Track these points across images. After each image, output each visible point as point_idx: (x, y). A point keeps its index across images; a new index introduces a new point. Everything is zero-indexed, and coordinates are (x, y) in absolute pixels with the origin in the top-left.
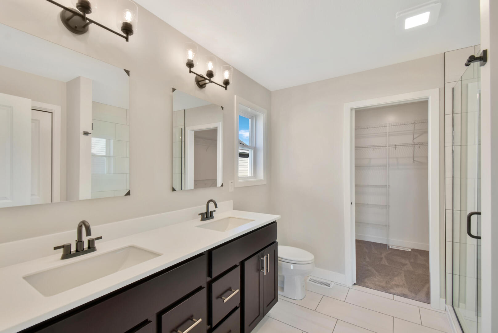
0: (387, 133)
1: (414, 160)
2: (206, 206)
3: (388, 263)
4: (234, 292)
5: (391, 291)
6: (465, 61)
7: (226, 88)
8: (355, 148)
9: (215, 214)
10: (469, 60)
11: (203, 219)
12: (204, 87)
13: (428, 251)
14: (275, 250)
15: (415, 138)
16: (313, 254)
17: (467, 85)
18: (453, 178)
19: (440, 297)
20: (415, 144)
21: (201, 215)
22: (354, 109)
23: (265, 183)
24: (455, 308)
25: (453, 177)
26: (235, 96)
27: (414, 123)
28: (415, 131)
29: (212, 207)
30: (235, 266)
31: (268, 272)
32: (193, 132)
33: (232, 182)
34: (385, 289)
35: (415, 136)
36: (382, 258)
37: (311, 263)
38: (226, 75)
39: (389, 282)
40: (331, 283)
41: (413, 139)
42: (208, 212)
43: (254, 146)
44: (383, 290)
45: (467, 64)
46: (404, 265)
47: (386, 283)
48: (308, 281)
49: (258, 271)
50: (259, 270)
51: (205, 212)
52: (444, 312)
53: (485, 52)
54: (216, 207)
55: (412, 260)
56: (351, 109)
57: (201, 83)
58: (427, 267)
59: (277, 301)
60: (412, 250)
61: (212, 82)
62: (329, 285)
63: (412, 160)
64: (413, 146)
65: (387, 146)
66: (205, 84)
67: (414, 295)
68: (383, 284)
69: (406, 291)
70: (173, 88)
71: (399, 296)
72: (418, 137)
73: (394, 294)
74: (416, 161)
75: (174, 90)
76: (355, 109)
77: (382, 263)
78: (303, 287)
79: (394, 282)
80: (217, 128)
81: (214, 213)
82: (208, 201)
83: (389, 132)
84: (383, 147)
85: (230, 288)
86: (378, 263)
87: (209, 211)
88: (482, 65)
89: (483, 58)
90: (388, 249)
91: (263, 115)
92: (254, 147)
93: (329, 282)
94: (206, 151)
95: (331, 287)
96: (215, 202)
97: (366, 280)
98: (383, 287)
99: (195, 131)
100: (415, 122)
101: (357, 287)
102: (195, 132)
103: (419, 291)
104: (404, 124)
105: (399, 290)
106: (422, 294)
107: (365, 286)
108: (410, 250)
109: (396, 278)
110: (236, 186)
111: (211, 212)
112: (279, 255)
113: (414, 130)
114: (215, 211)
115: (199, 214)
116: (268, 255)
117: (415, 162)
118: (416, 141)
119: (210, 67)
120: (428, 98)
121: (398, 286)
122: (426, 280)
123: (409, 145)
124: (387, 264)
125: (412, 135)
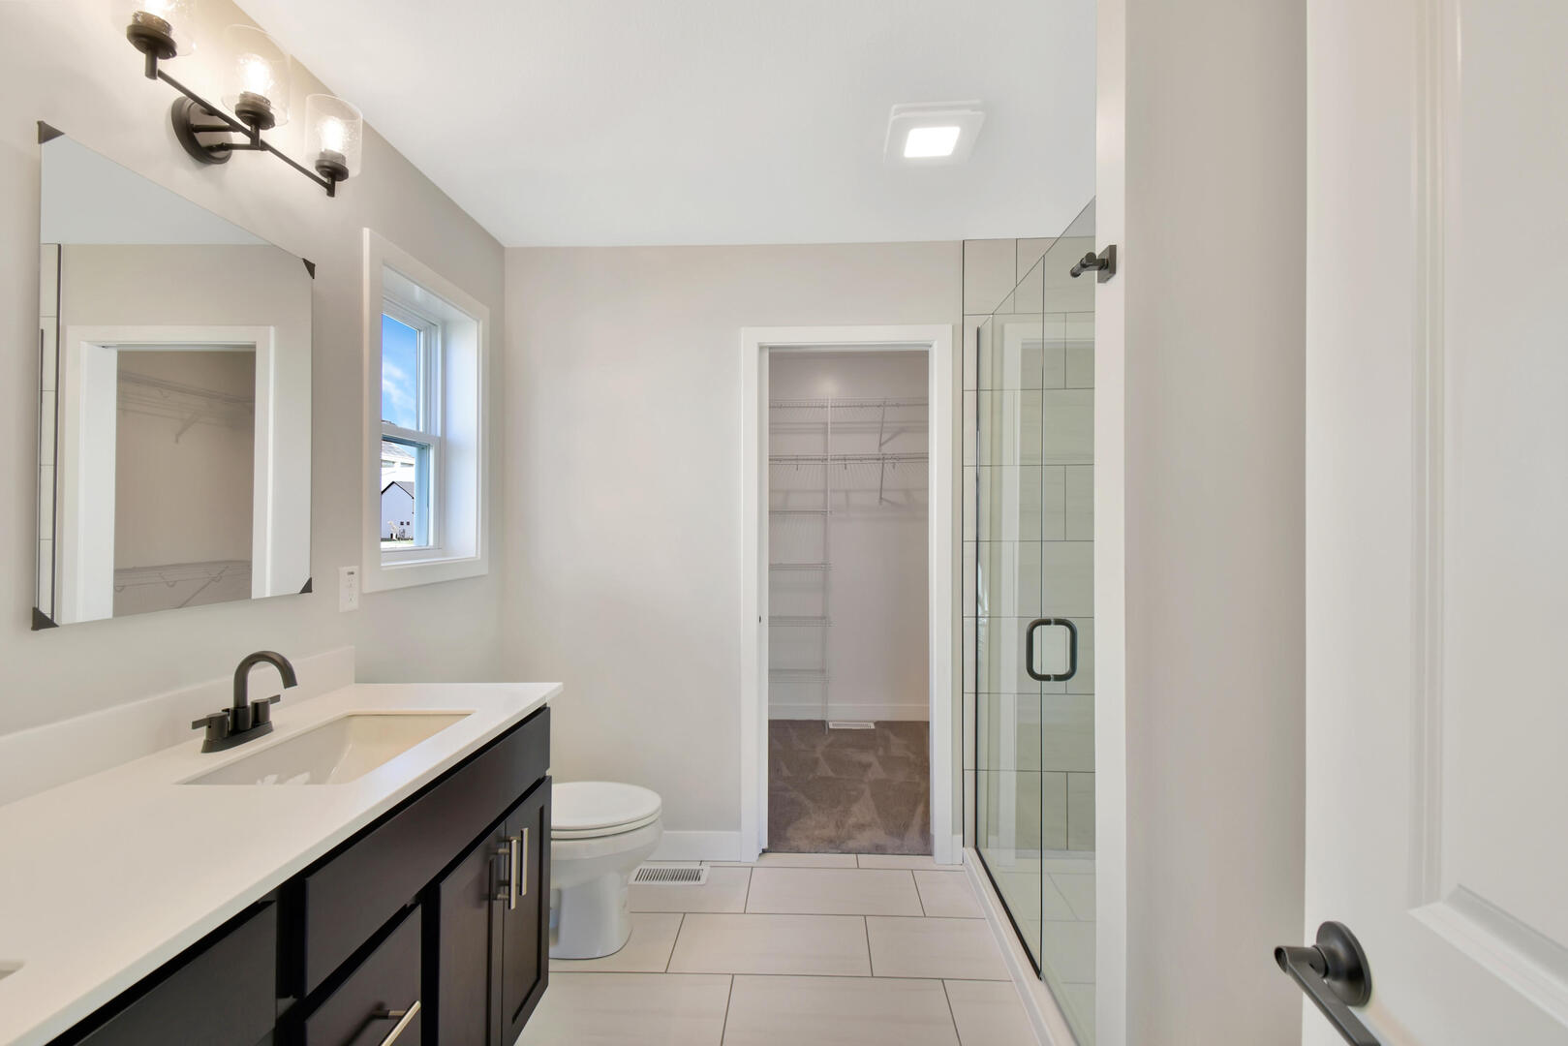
0: (827, 424)
1: (881, 498)
2: (231, 679)
3: (832, 770)
4: (401, 1018)
5: (851, 844)
6: (1075, 263)
7: (331, 191)
8: (770, 460)
9: (275, 714)
10: (1084, 261)
11: (210, 747)
12: (224, 160)
13: (928, 722)
14: (542, 810)
15: (886, 442)
16: (658, 792)
17: (1002, 327)
18: (977, 541)
19: (953, 833)
20: (886, 457)
21: (205, 728)
22: (766, 347)
23: (485, 571)
24: (983, 851)
25: (977, 538)
26: (366, 232)
27: (882, 405)
28: (885, 425)
29: (263, 683)
30: (403, 913)
31: (524, 893)
32: (112, 357)
33: (352, 573)
34: (836, 845)
35: (885, 437)
36: (816, 762)
37: (651, 823)
38: (334, 138)
39: (841, 822)
40: (700, 868)
41: (881, 445)
42: (245, 707)
43: (439, 434)
44: (832, 848)
45: (1074, 271)
46: (867, 766)
47: (837, 826)
48: (632, 881)
49: (486, 903)
50: (490, 898)
51: (227, 710)
52: (960, 868)
53: (1112, 249)
54: (289, 679)
55: (881, 752)
56: (761, 348)
57: (204, 139)
58: (922, 766)
59: (546, 985)
60: (877, 723)
61: (264, 146)
62: (695, 876)
63: (878, 497)
64: (881, 461)
65: (826, 459)
66: (229, 147)
67: (898, 842)
68: (830, 832)
69: (879, 836)
70: (40, 124)
71: (869, 853)
72: (890, 439)
73: (858, 853)
74: (887, 501)
75: (47, 133)
76: (770, 348)
77: (819, 774)
78: (625, 906)
79: (852, 821)
80: (254, 347)
81: (272, 707)
82: (246, 656)
83: (832, 423)
84: (817, 462)
85: (380, 1006)
86: (811, 776)
87: (249, 704)
88: (1102, 280)
89: (1105, 264)
90: (827, 732)
91: (475, 322)
92: (440, 438)
93: (696, 866)
94: (177, 441)
95: (703, 881)
96: (284, 660)
97: (790, 832)
98: (831, 841)
99: (121, 349)
100: (885, 403)
101: (774, 858)
102: (120, 353)
103: (906, 826)
104: (862, 406)
105: (864, 838)
106: (913, 836)
107: (791, 851)
108: (873, 727)
109: (855, 808)
110: (366, 590)
111: (256, 705)
112: (554, 823)
113: (883, 423)
114: (276, 699)
115: (196, 725)
116: (526, 830)
117: (884, 503)
118: (887, 449)
119: (258, 79)
120: (930, 346)
121: (861, 827)
122: (919, 797)
123: (872, 459)
124: (831, 774)
125: (877, 436)
